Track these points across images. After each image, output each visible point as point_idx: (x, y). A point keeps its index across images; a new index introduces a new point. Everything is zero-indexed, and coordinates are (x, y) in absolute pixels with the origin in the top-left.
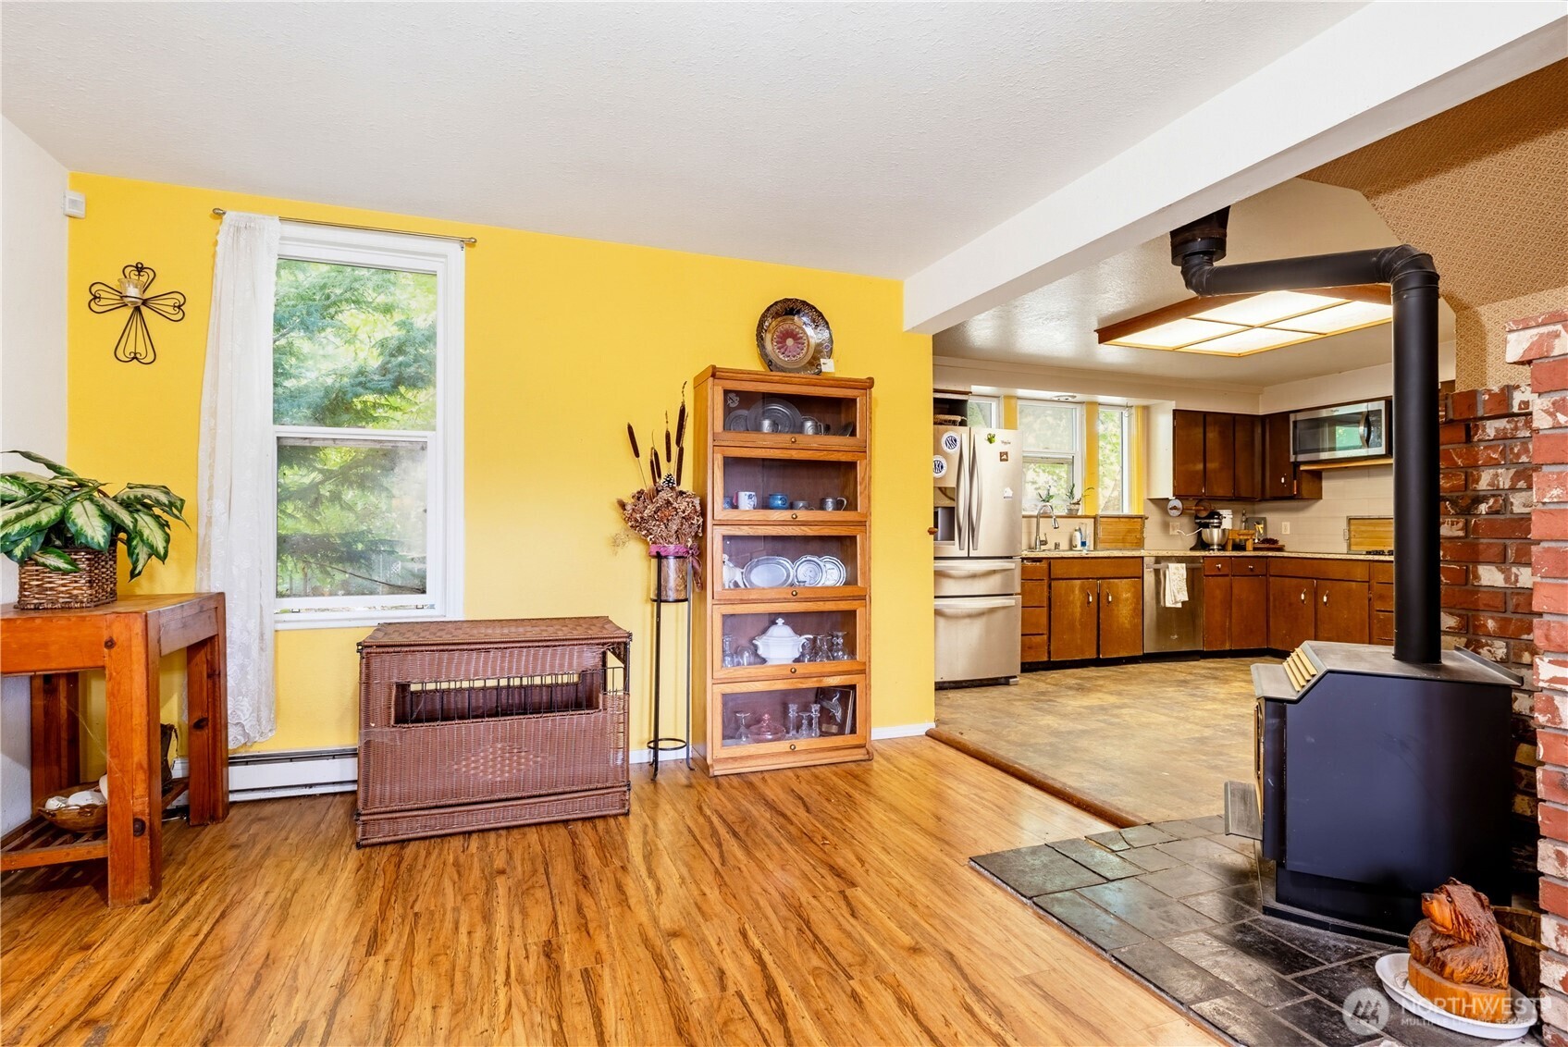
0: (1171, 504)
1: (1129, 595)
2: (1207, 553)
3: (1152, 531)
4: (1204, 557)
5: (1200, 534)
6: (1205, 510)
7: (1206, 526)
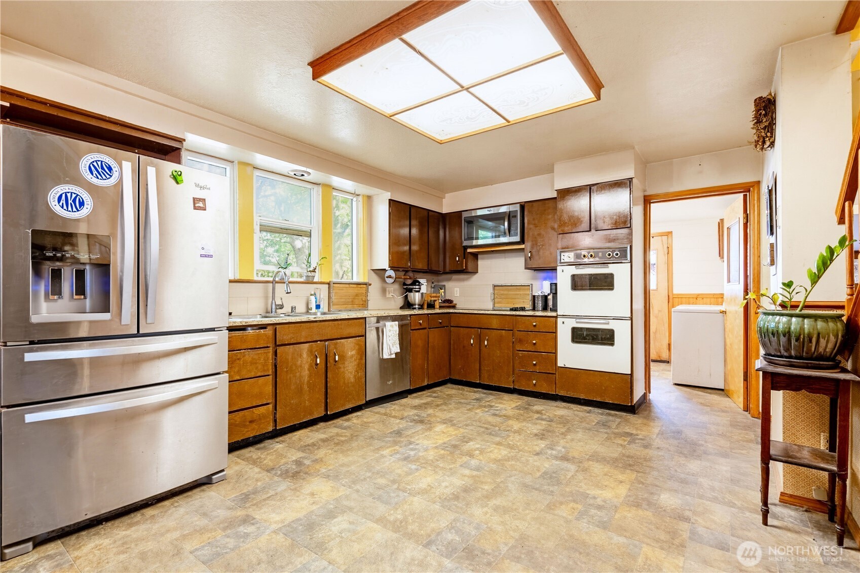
0: (387, 274)
1: (354, 352)
2: (412, 312)
3: (374, 293)
4: (410, 315)
5: (406, 297)
6: (410, 278)
7: (410, 291)
